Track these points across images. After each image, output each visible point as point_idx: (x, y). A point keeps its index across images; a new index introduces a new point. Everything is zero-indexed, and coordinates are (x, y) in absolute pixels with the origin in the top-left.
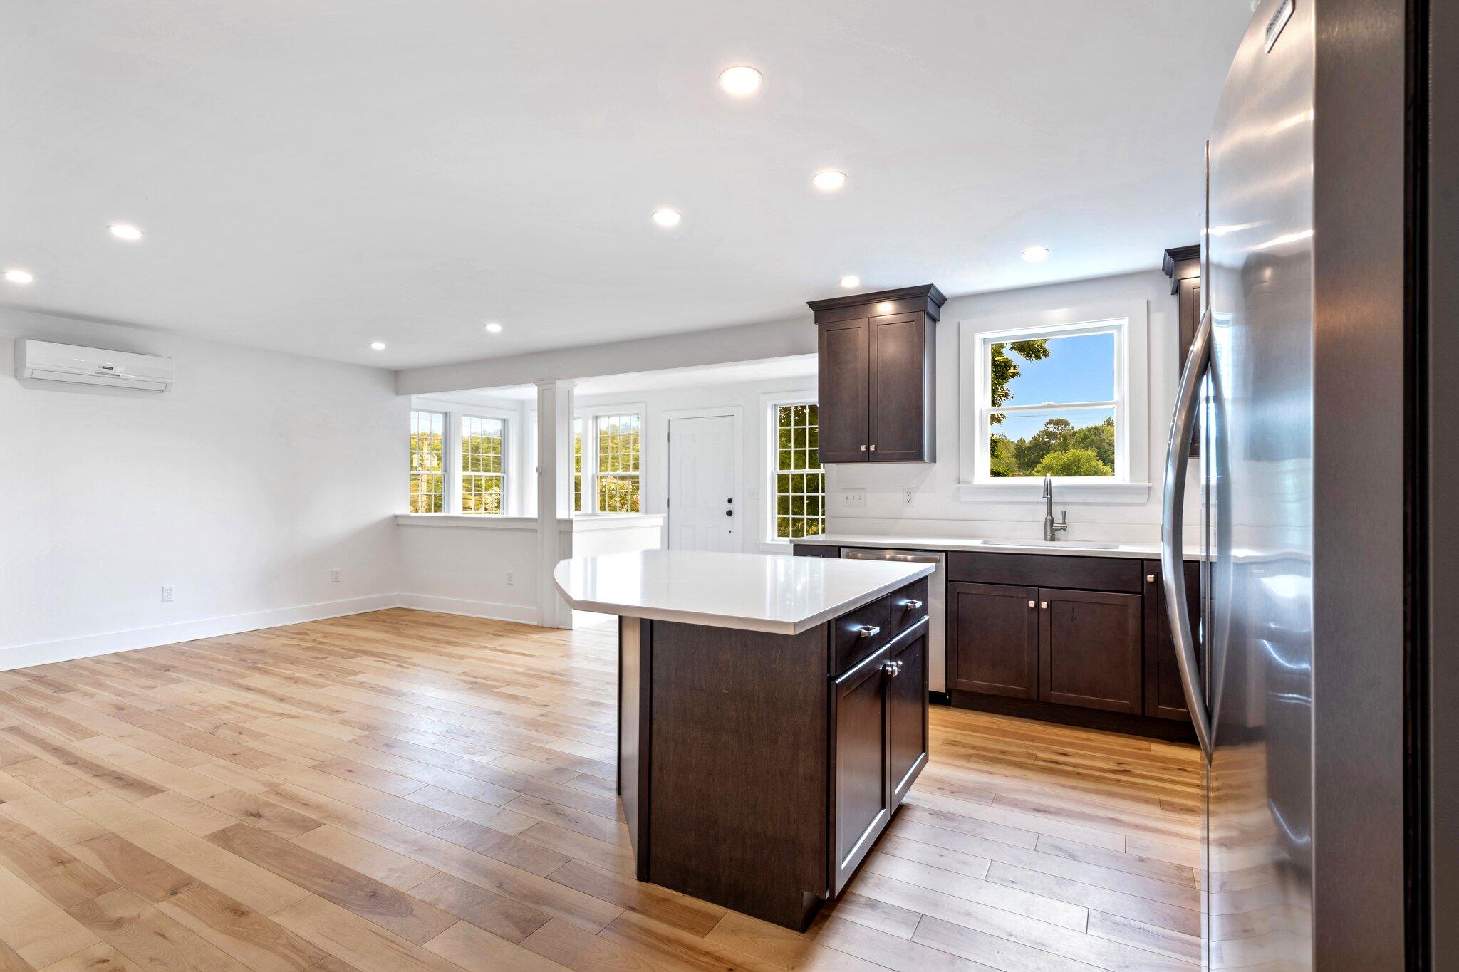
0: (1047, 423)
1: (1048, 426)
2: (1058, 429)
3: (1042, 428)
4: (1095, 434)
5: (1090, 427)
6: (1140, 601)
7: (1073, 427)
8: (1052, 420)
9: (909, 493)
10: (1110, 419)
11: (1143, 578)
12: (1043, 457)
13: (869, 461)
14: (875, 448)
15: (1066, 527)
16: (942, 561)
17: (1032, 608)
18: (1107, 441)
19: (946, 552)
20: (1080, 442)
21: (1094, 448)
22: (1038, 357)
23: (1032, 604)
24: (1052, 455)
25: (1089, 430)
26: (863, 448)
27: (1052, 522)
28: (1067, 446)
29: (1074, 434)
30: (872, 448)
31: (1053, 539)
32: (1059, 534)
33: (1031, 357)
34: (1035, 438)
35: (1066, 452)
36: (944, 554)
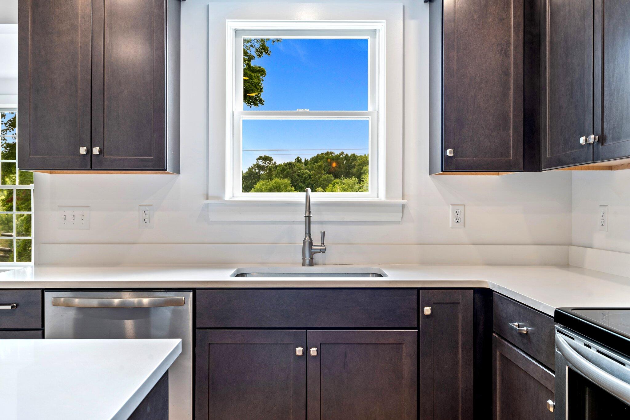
0: (258, 159)
1: (259, 161)
2: (265, 164)
3: (255, 162)
4: (290, 168)
5: (286, 163)
6: (416, 337)
7: (275, 162)
8: (262, 157)
9: (146, 212)
10: (298, 158)
11: (419, 310)
12: (255, 183)
13: (91, 169)
14: (100, 151)
15: (325, 249)
16: (188, 304)
17: (299, 356)
18: (297, 173)
19: (194, 290)
20: (280, 173)
21: (289, 178)
22: (256, 105)
23: (299, 351)
24: (262, 182)
25: (286, 165)
26: (83, 150)
27: (311, 244)
28: (271, 175)
29: (276, 167)
30: (96, 151)
31: (311, 264)
32: (318, 257)
33: (251, 104)
34: (250, 170)
35: (271, 180)
36: (191, 293)
